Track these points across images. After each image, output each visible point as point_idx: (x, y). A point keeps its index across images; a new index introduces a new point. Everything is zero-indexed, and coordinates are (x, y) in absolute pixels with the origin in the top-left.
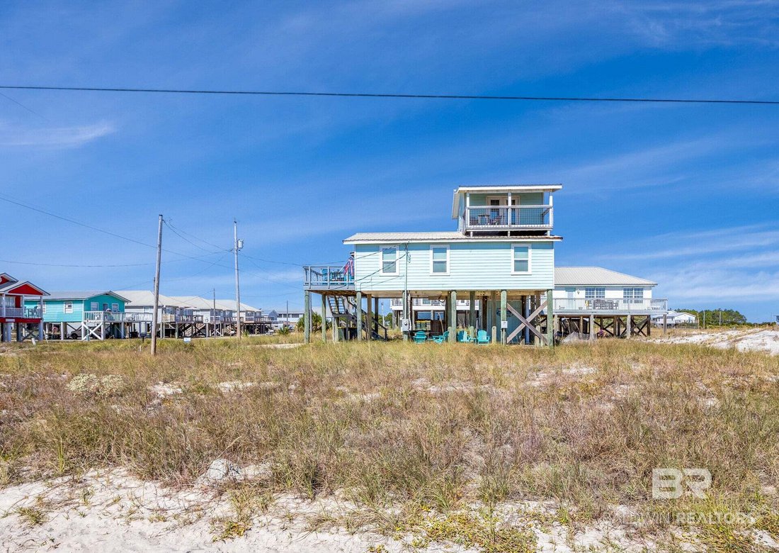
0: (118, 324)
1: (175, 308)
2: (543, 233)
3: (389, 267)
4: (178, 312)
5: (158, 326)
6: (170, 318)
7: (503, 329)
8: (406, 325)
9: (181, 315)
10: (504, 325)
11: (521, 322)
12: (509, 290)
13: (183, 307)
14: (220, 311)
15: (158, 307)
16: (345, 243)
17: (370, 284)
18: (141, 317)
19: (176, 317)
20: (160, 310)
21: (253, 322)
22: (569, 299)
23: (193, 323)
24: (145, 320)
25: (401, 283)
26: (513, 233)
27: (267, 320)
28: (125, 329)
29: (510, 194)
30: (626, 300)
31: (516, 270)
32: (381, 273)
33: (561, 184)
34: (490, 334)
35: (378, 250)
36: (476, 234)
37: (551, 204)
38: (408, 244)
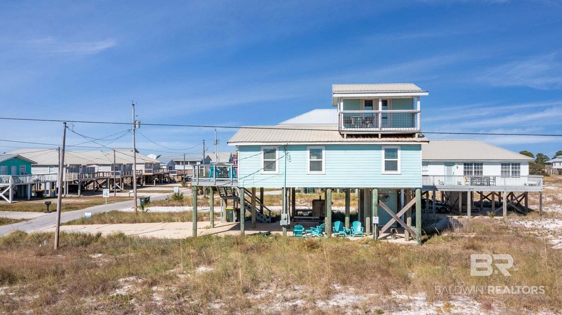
0: (25, 186)
1: (78, 166)
2: (411, 135)
3: (269, 166)
4: (81, 170)
5: (62, 183)
6: (73, 177)
7: (374, 224)
8: (285, 219)
9: (84, 172)
10: (376, 220)
11: (392, 218)
12: (380, 188)
13: (85, 164)
14: (120, 165)
15: (63, 166)
16: (229, 144)
17: (252, 181)
18: (47, 178)
19: (78, 175)
20: (65, 169)
21: (152, 174)
22: (448, 176)
23: (95, 179)
24: (50, 180)
25: (280, 181)
26: (383, 136)
27: (166, 171)
28: (31, 188)
29: (380, 100)
30: (504, 174)
31: (386, 169)
32: (262, 171)
33: (427, 92)
34: (363, 225)
35: (259, 150)
36: (349, 136)
37: (419, 109)
38: (286, 145)
